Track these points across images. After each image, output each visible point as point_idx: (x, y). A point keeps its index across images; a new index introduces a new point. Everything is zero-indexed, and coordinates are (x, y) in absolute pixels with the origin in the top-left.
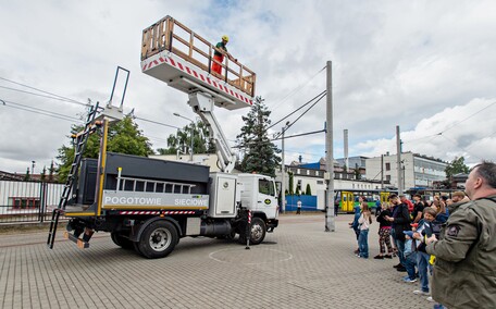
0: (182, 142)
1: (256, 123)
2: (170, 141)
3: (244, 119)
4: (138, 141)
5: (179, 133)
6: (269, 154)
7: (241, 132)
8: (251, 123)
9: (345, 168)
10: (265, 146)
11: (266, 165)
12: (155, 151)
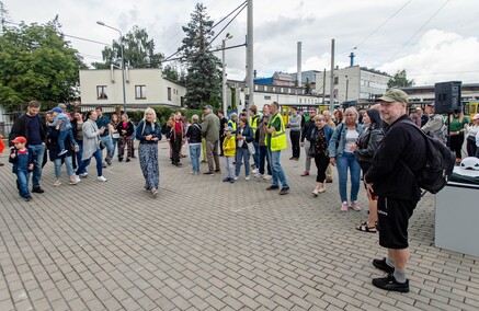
0: (119, 55)
1: (198, 34)
2: (106, 53)
3: (185, 30)
4: (66, 53)
5: (115, 45)
6: (211, 69)
7: (182, 44)
8: (193, 34)
9: (296, 82)
10: (207, 60)
11: (209, 81)
12: (88, 65)
